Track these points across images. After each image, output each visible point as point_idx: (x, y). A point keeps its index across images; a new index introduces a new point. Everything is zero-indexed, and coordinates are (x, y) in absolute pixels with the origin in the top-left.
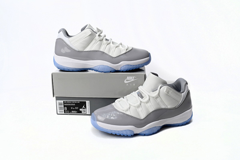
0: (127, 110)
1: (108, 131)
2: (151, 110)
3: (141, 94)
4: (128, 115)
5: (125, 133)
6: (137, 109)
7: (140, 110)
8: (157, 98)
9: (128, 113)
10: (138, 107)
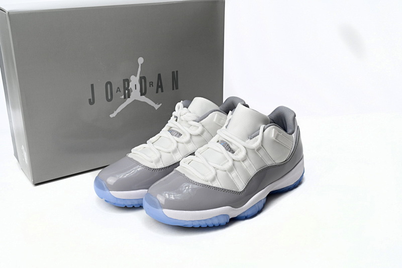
0: (213, 180)
1: (186, 224)
2: (252, 172)
3: (228, 145)
4: (216, 188)
5: (216, 222)
6: (230, 175)
7: (234, 175)
8: (258, 150)
9: (216, 184)
10: (231, 170)
